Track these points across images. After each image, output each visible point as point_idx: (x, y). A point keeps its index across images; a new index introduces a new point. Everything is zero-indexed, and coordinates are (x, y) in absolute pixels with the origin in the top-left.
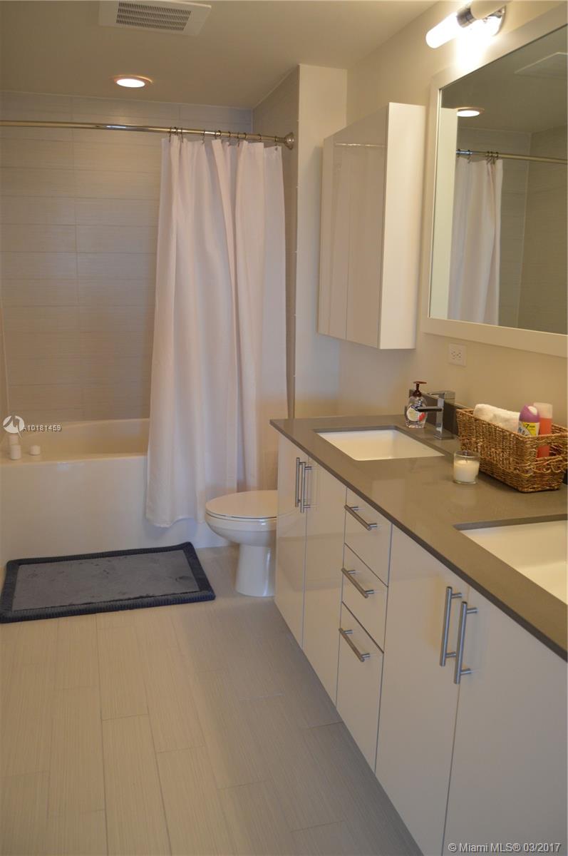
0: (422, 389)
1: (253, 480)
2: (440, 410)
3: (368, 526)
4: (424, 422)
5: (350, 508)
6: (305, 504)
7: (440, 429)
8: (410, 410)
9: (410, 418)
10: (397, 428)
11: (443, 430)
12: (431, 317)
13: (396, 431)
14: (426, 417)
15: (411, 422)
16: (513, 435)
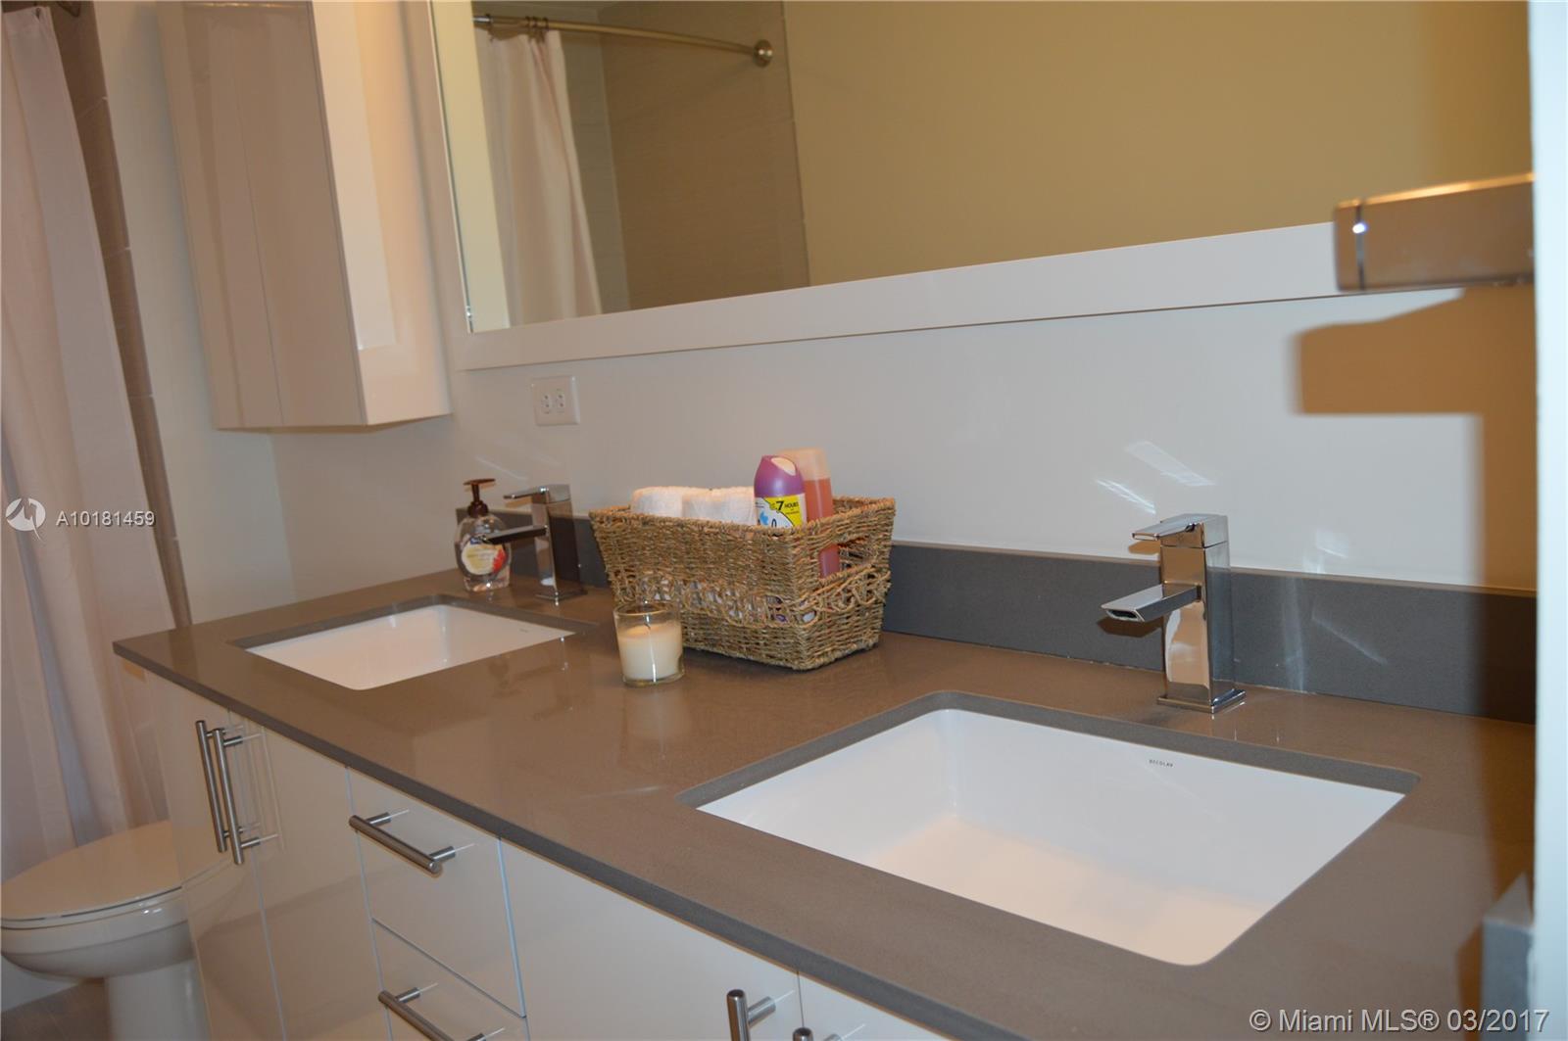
0: (488, 496)
1: (115, 807)
2: (540, 533)
3: (424, 862)
4: (505, 573)
5: (367, 822)
6: (244, 837)
7: (549, 582)
8: (468, 549)
9: (471, 569)
10: (445, 600)
11: (557, 581)
12: (475, 331)
13: (443, 608)
14: (510, 561)
15: (477, 579)
16: (749, 536)
